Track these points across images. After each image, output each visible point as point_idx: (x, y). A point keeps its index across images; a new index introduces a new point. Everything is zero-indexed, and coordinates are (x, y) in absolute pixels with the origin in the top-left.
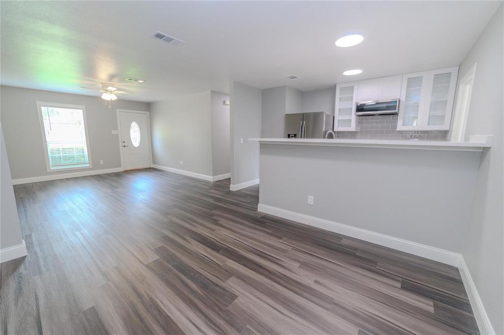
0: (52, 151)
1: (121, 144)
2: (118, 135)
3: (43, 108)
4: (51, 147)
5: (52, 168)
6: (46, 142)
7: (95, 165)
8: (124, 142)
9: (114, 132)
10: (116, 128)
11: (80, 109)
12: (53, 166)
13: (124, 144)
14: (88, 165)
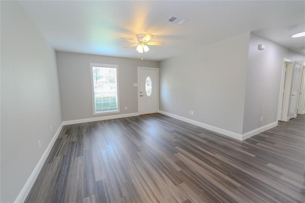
0: (97, 99)
1: (139, 94)
2: (137, 87)
3: (93, 67)
4: (96, 96)
5: (96, 112)
6: (94, 93)
7: (122, 111)
8: (141, 93)
9: (135, 85)
10: (137, 82)
11: (115, 68)
12: (96, 111)
13: (141, 94)
14: (117, 110)
